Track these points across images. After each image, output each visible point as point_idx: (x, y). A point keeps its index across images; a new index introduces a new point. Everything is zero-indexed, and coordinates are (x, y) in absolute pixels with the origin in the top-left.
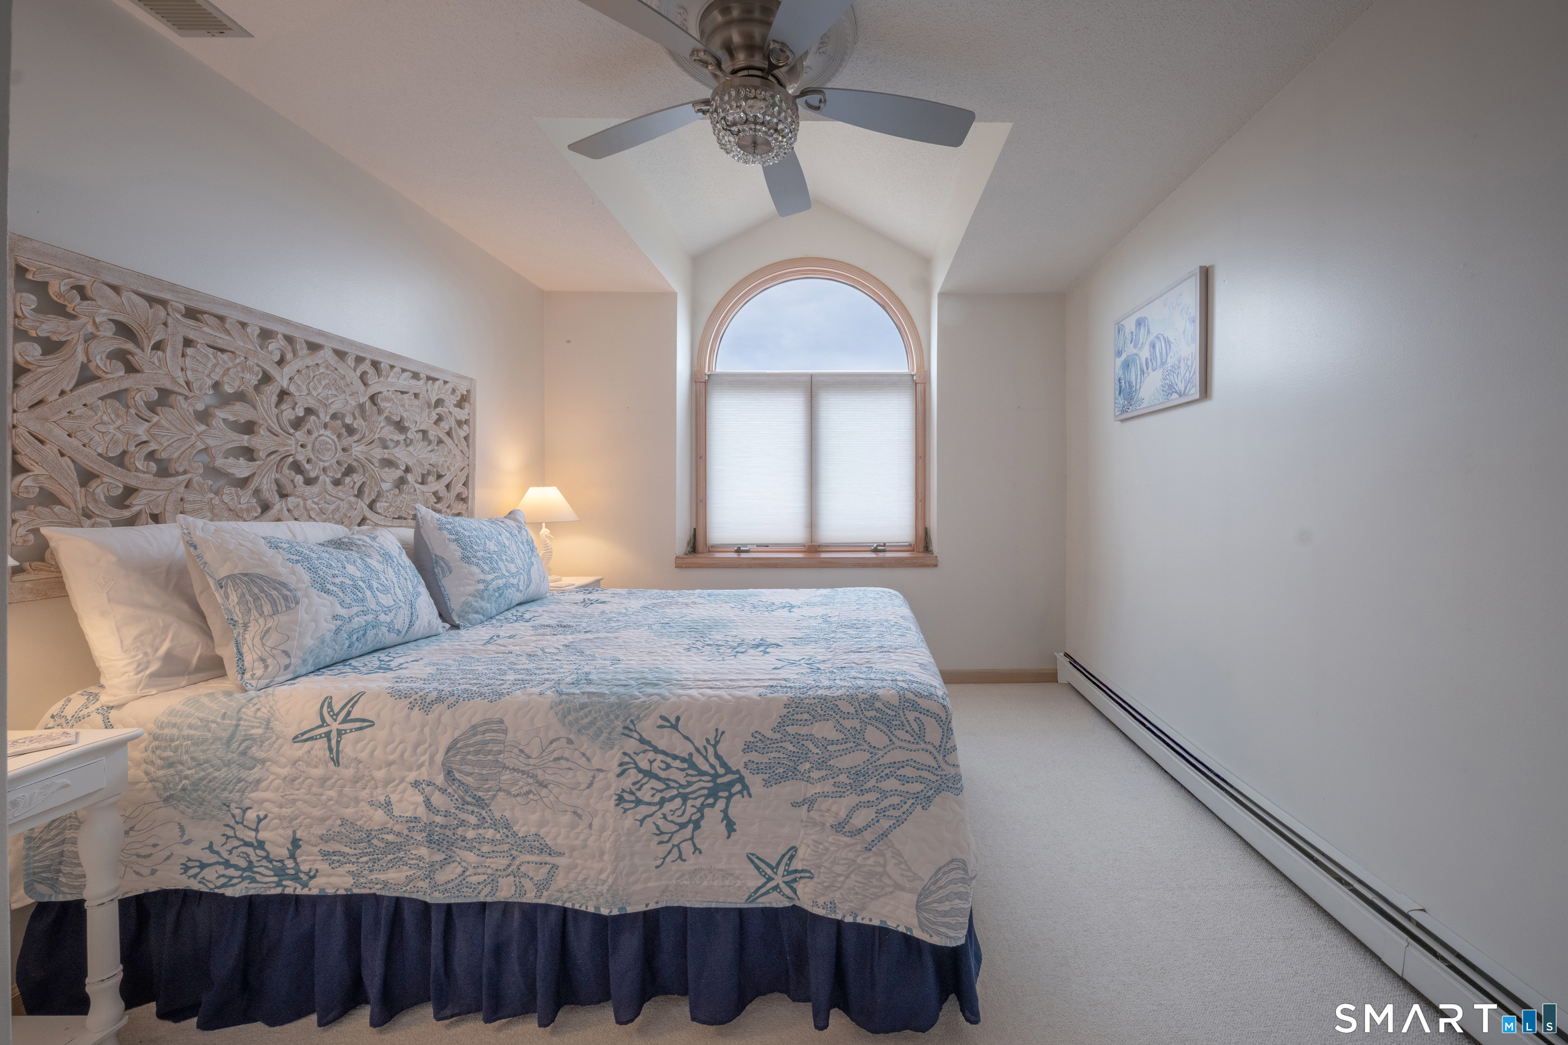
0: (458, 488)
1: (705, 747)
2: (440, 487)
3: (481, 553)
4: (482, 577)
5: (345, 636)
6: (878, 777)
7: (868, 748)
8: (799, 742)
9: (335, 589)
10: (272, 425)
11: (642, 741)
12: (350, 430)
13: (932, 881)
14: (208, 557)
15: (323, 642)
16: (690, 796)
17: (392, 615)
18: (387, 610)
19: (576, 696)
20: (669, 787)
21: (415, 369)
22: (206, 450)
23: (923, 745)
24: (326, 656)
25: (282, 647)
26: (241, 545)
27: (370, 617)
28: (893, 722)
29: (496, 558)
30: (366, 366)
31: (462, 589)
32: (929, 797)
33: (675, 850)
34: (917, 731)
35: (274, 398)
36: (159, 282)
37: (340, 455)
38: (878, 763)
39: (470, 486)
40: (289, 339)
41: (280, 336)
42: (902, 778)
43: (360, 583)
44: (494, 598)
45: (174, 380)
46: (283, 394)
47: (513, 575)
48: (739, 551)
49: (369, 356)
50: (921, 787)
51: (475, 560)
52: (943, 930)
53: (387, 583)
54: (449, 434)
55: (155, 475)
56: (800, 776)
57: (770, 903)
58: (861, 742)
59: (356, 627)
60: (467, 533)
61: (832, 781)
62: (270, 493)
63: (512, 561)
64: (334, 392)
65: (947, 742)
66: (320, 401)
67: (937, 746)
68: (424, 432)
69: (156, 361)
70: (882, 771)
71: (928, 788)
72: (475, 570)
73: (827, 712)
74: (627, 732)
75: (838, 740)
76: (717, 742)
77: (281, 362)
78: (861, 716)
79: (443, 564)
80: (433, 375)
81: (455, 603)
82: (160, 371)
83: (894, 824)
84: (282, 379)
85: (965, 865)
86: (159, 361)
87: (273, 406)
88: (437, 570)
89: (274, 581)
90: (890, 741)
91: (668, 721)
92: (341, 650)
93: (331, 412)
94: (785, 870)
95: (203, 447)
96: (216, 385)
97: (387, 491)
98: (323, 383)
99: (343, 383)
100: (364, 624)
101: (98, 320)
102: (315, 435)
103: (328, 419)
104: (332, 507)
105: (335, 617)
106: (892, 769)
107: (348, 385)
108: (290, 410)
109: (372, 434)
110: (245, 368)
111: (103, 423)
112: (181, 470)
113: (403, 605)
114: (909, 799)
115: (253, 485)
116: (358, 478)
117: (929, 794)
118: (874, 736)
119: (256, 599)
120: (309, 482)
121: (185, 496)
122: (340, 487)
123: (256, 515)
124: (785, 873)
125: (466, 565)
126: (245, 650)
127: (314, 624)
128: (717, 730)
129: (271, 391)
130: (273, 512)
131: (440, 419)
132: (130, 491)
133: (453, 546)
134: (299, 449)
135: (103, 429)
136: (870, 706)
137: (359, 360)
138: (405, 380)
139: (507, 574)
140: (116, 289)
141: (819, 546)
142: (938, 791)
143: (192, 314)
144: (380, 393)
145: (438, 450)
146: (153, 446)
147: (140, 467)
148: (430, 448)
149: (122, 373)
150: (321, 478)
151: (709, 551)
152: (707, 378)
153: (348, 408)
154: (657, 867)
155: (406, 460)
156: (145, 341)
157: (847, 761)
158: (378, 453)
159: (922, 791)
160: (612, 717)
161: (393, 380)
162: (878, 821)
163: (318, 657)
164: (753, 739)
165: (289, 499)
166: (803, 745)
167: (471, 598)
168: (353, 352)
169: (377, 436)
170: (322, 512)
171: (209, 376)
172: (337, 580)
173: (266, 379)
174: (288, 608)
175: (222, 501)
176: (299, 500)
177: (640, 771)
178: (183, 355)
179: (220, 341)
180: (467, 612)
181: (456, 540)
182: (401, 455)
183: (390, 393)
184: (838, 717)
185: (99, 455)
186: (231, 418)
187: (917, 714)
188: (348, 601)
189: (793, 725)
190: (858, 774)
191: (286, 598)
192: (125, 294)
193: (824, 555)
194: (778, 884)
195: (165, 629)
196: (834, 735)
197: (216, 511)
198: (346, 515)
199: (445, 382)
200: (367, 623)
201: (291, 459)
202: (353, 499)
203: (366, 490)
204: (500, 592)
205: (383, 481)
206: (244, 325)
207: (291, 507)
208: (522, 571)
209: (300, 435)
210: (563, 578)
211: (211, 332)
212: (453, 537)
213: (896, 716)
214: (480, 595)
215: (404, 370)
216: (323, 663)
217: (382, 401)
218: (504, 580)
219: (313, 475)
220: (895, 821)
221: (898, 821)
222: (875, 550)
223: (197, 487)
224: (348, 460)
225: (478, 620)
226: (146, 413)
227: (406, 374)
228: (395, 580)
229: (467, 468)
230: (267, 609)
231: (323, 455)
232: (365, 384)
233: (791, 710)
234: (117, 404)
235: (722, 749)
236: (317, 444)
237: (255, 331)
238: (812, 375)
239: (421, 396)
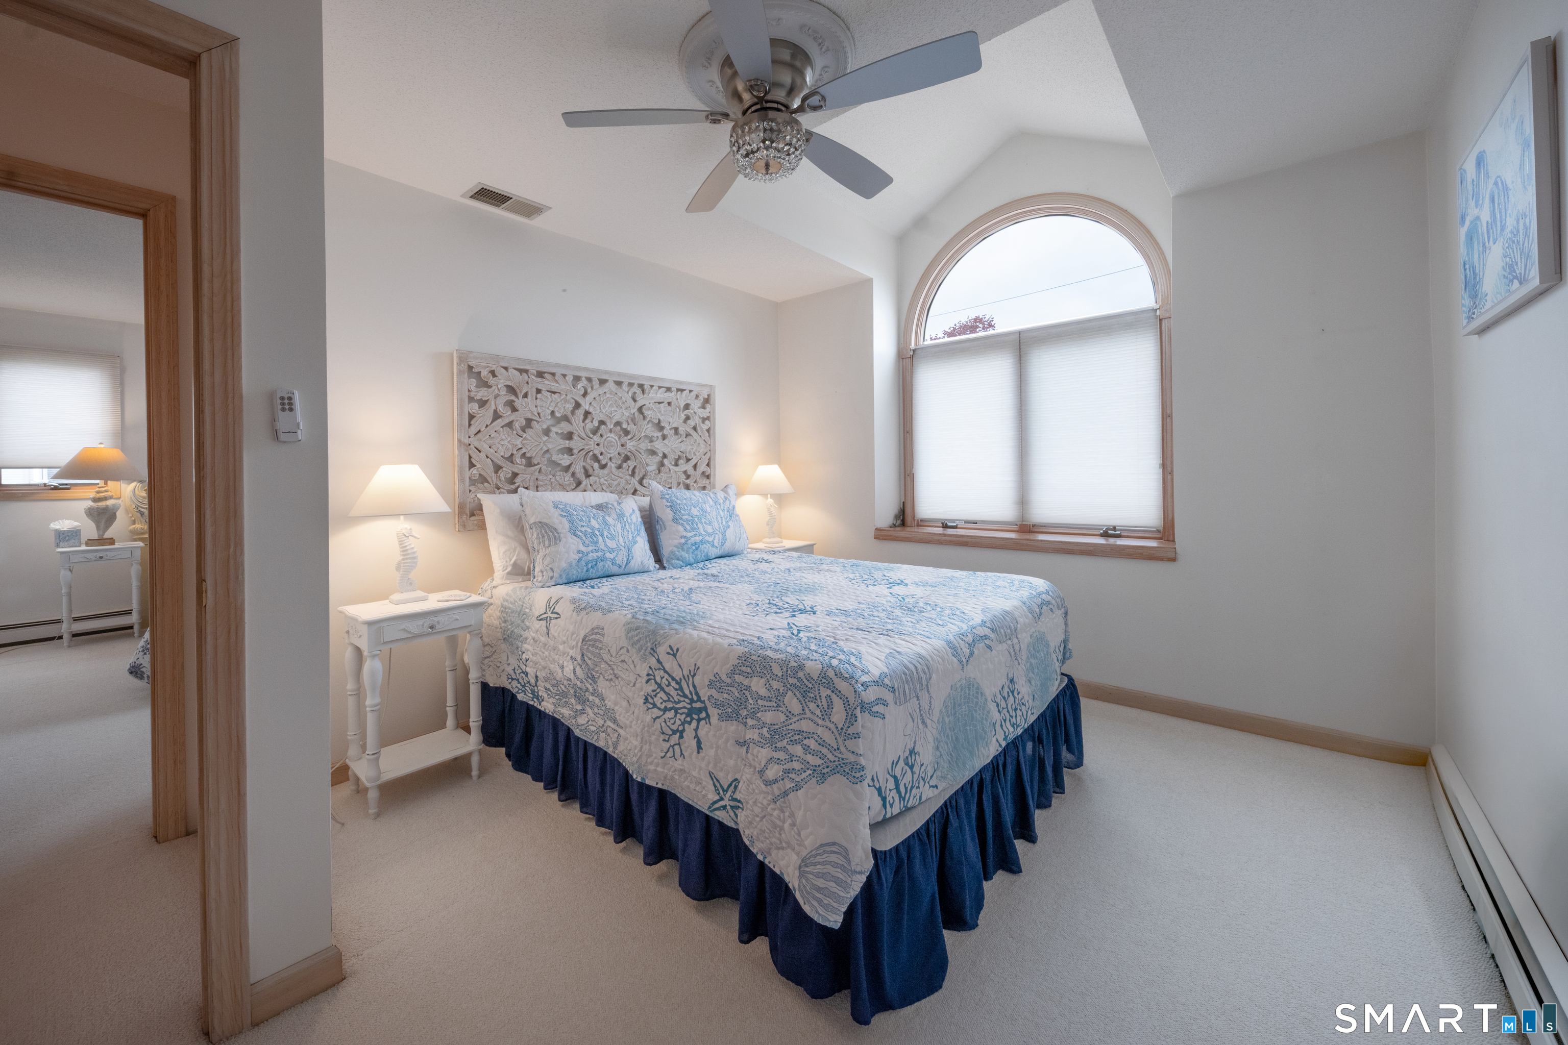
0: (702, 467)
1: (688, 676)
2: (689, 467)
3: (686, 517)
4: (685, 534)
5: (584, 564)
6: (789, 740)
7: (786, 711)
8: (741, 691)
9: (581, 534)
10: (581, 433)
11: (659, 661)
12: (627, 433)
13: (813, 853)
14: (527, 512)
15: (571, 566)
16: (679, 711)
17: (615, 554)
18: (612, 551)
19: (638, 621)
20: (669, 700)
21: (668, 385)
22: (547, 451)
23: (828, 723)
24: (573, 574)
25: (550, 566)
26: (541, 505)
27: (600, 554)
28: (808, 694)
29: (697, 520)
30: (635, 389)
31: (671, 541)
32: (824, 774)
33: (671, 749)
34: (826, 709)
35: (582, 417)
36: (524, 360)
37: (619, 449)
38: (790, 727)
39: (712, 466)
40: (589, 380)
41: (584, 379)
42: (806, 747)
43: (597, 532)
44: (691, 550)
45: (532, 413)
46: (587, 414)
47: (709, 535)
48: (945, 526)
49: (636, 382)
50: (820, 762)
51: (681, 521)
52: (815, 904)
53: (614, 533)
54: (695, 429)
55: (525, 466)
56: (741, 720)
57: (723, 819)
58: (781, 704)
59: (591, 559)
60: (679, 502)
61: (757, 731)
62: (580, 475)
63: (710, 523)
64: (616, 409)
65: (849, 727)
66: (607, 416)
67: (839, 729)
68: (676, 430)
69: (524, 404)
70: (793, 736)
71: (825, 765)
72: (681, 528)
73: (763, 670)
74: (652, 652)
75: (765, 697)
76: (695, 675)
77: (585, 394)
78: (785, 681)
79: (661, 523)
80: (681, 387)
81: (665, 552)
82: (526, 409)
83: (793, 787)
84: (585, 406)
85: (848, 855)
86: (526, 403)
87: (581, 421)
88: (658, 527)
89: (552, 527)
90: (803, 710)
91: (672, 650)
92: (582, 572)
93: (614, 421)
94: (731, 796)
95: (546, 449)
96: (553, 413)
97: (651, 472)
98: (609, 404)
99: (620, 402)
100: (596, 558)
101: (499, 387)
102: (605, 437)
103: (612, 426)
104: (616, 483)
105: (579, 552)
106: (800, 737)
107: (623, 403)
108: (590, 423)
109: (640, 433)
110: (566, 401)
111: (502, 440)
112: (536, 463)
113: (623, 549)
114: (808, 769)
115: (571, 471)
116: (631, 463)
117: (824, 771)
118: (793, 702)
119: (543, 537)
120: (603, 467)
121: (539, 477)
122: (620, 470)
123: (573, 488)
124: (730, 798)
125: (675, 524)
126: (536, 565)
127: (567, 554)
128: (695, 665)
129: (580, 413)
130: (582, 486)
131: (688, 418)
132: (515, 475)
133: (668, 511)
134: (596, 447)
135: (502, 442)
136: (794, 674)
137: (631, 385)
138: (661, 394)
139: (703, 533)
140: (506, 369)
141: (1034, 526)
142: (834, 772)
143: (540, 374)
144: (644, 405)
145: (686, 441)
146: (524, 450)
147: (518, 462)
148: (680, 440)
149: (510, 413)
150: (609, 464)
151: (918, 525)
152: (912, 353)
153: (624, 418)
154: (662, 758)
155: (663, 450)
156: (519, 394)
157: (768, 717)
158: (645, 445)
159: (819, 766)
160: (648, 639)
161: (653, 395)
162: (783, 779)
163: (568, 574)
164: (714, 679)
165: (591, 478)
166: (744, 694)
167: (675, 549)
168: (626, 381)
169: (643, 435)
170: (610, 486)
171: (548, 408)
172: (583, 529)
173: (578, 405)
174: (556, 543)
175: (556, 480)
176: (597, 478)
177: (656, 683)
178: (536, 399)
179: (553, 387)
180: (672, 558)
181: (670, 506)
182: (659, 446)
183: (651, 404)
184: (769, 676)
185: (502, 456)
186: (560, 431)
187: (829, 692)
188: (587, 542)
189: (739, 674)
190: (775, 732)
191: (555, 537)
192: (510, 370)
193: (1042, 537)
194: (726, 806)
195: (515, 550)
196: (763, 692)
197: (553, 485)
198: (624, 488)
199: (691, 391)
200: (598, 558)
201: (591, 453)
202: (628, 477)
203: (637, 471)
204: (697, 546)
205: (647, 465)
206: (564, 376)
207: (592, 483)
208: (717, 532)
209: (596, 438)
210: (784, 541)
211: (548, 383)
212: (669, 504)
213: (812, 688)
214: (681, 547)
215: (660, 387)
216: (572, 579)
217: (646, 410)
218: (701, 538)
219: (603, 462)
220: (794, 785)
221: (796, 785)
222: (1105, 535)
223: (544, 472)
224: (624, 451)
225: (679, 565)
226: (521, 433)
227: (662, 390)
228: (620, 532)
229: (709, 453)
230: (547, 543)
231: (610, 450)
232: (635, 401)
233: (741, 661)
234: (508, 429)
235: (697, 679)
236: (606, 442)
237: (570, 378)
238: (1020, 333)
239: (673, 403)
